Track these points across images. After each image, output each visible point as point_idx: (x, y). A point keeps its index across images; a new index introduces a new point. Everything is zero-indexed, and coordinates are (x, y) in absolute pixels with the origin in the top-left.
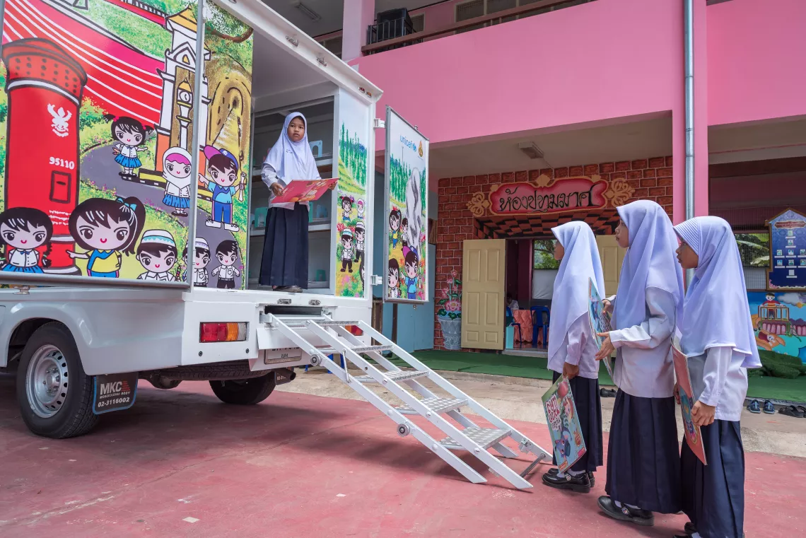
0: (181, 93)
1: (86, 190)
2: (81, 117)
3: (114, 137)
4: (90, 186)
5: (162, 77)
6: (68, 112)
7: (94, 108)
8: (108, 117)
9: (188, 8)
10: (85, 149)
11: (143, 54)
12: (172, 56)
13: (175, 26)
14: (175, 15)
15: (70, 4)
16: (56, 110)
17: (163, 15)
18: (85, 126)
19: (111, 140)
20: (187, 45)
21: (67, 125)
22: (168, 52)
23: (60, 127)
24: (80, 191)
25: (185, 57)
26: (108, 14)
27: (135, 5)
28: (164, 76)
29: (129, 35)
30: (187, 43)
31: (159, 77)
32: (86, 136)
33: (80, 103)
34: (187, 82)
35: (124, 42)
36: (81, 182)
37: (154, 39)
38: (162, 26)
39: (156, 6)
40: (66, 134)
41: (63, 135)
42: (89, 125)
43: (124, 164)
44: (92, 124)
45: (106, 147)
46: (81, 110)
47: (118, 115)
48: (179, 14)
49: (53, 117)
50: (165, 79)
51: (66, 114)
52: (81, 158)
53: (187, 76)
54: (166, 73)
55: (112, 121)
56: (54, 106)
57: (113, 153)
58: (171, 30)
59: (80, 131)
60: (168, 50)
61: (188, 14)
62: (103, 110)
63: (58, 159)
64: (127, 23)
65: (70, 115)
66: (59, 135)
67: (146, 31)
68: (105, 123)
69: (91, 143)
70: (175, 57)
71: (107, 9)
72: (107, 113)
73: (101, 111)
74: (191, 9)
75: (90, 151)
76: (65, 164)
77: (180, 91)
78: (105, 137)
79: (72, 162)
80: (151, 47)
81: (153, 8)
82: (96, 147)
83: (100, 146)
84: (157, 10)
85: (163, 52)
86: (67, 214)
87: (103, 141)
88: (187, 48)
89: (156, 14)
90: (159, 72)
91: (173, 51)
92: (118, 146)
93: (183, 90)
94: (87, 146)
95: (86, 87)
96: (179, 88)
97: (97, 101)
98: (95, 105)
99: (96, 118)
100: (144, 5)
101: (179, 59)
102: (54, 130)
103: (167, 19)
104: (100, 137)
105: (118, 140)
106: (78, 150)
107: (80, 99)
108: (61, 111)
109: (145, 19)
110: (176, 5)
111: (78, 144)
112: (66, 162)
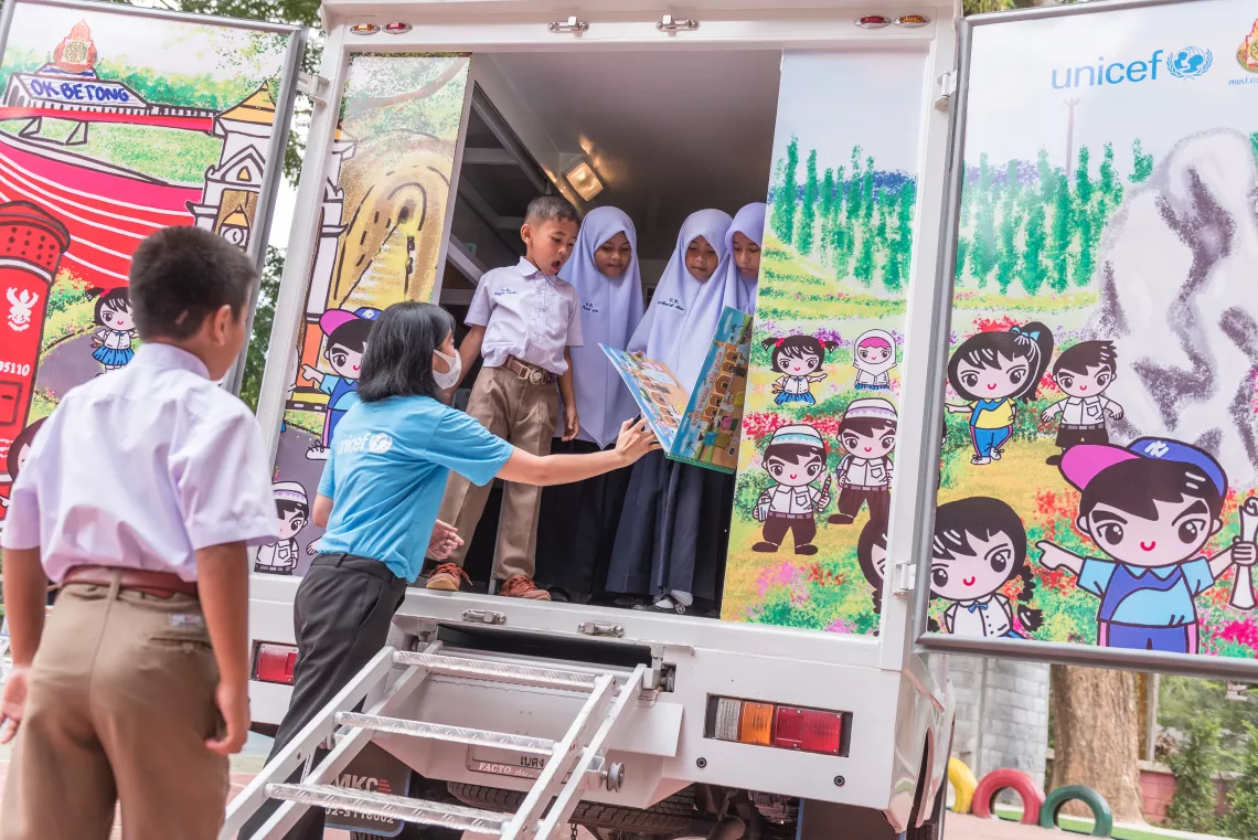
0: (226, 231)
1: (40, 404)
2: (52, 298)
3: (98, 321)
4: (47, 398)
5: (193, 212)
6: (34, 294)
7: (73, 282)
8: (91, 293)
9: (261, 89)
10: (49, 343)
11: (164, 184)
12: (218, 176)
13: (229, 125)
14: (233, 109)
15: (62, 144)
16: (17, 295)
17: (211, 115)
18: (56, 311)
19: (92, 326)
20: (251, 150)
21: (29, 313)
22: (211, 171)
23: (19, 318)
24: (32, 406)
25: (245, 171)
26: (118, 139)
27: (163, 115)
28: (198, 210)
29: (146, 164)
30: (252, 146)
31: (189, 214)
32: (53, 326)
33: (53, 278)
34: (242, 212)
35: (138, 174)
36: (34, 394)
37: (188, 157)
38: (206, 132)
39: (200, 105)
40: (26, 326)
41: (20, 329)
42: (61, 308)
43: (106, 360)
44: (67, 305)
45: (81, 338)
46: (55, 289)
47: (109, 287)
48: (241, 105)
49: (12, 305)
50: (198, 215)
51: (31, 297)
52: (41, 357)
53: (243, 201)
54: (203, 205)
55: (98, 297)
56: (15, 289)
57: (92, 346)
58: (223, 133)
59: (47, 319)
60: (212, 167)
61: (258, 101)
62: (85, 283)
63: (8, 363)
64: (145, 144)
65: (36, 297)
66: (16, 328)
67: (176, 147)
68: (87, 302)
69: (60, 335)
70: (223, 176)
71: (117, 134)
72: (92, 286)
73: (83, 285)
74: (265, 90)
75: (55, 346)
76: (16, 369)
77: (224, 229)
78: (82, 324)
79: (27, 366)
80: (181, 172)
81: (192, 109)
82: (66, 340)
83: (72, 338)
84: (199, 110)
85: (203, 173)
86: (7, 442)
87: (79, 329)
88: (250, 156)
89: (198, 117)
90: (190, 207)
91: (221, 167)
92: (101, 334)
93: (232, 226)
94: (53, 340)
95: (67, 254)
96: (223, 225)
97: (79, 271)
98: (76, 277)
99: (73, 297)
100: (177, 108)
101: (231, 177)
102: (10, 323)
103: (217, 119)
104: (75, 324)
105: (103, 324)
106: (39, 347)
107: (54, 273)
108: (25, 295)
109: (176, 130)
110: (237, 92)
111: (41, 338)
112: (19, 366)
